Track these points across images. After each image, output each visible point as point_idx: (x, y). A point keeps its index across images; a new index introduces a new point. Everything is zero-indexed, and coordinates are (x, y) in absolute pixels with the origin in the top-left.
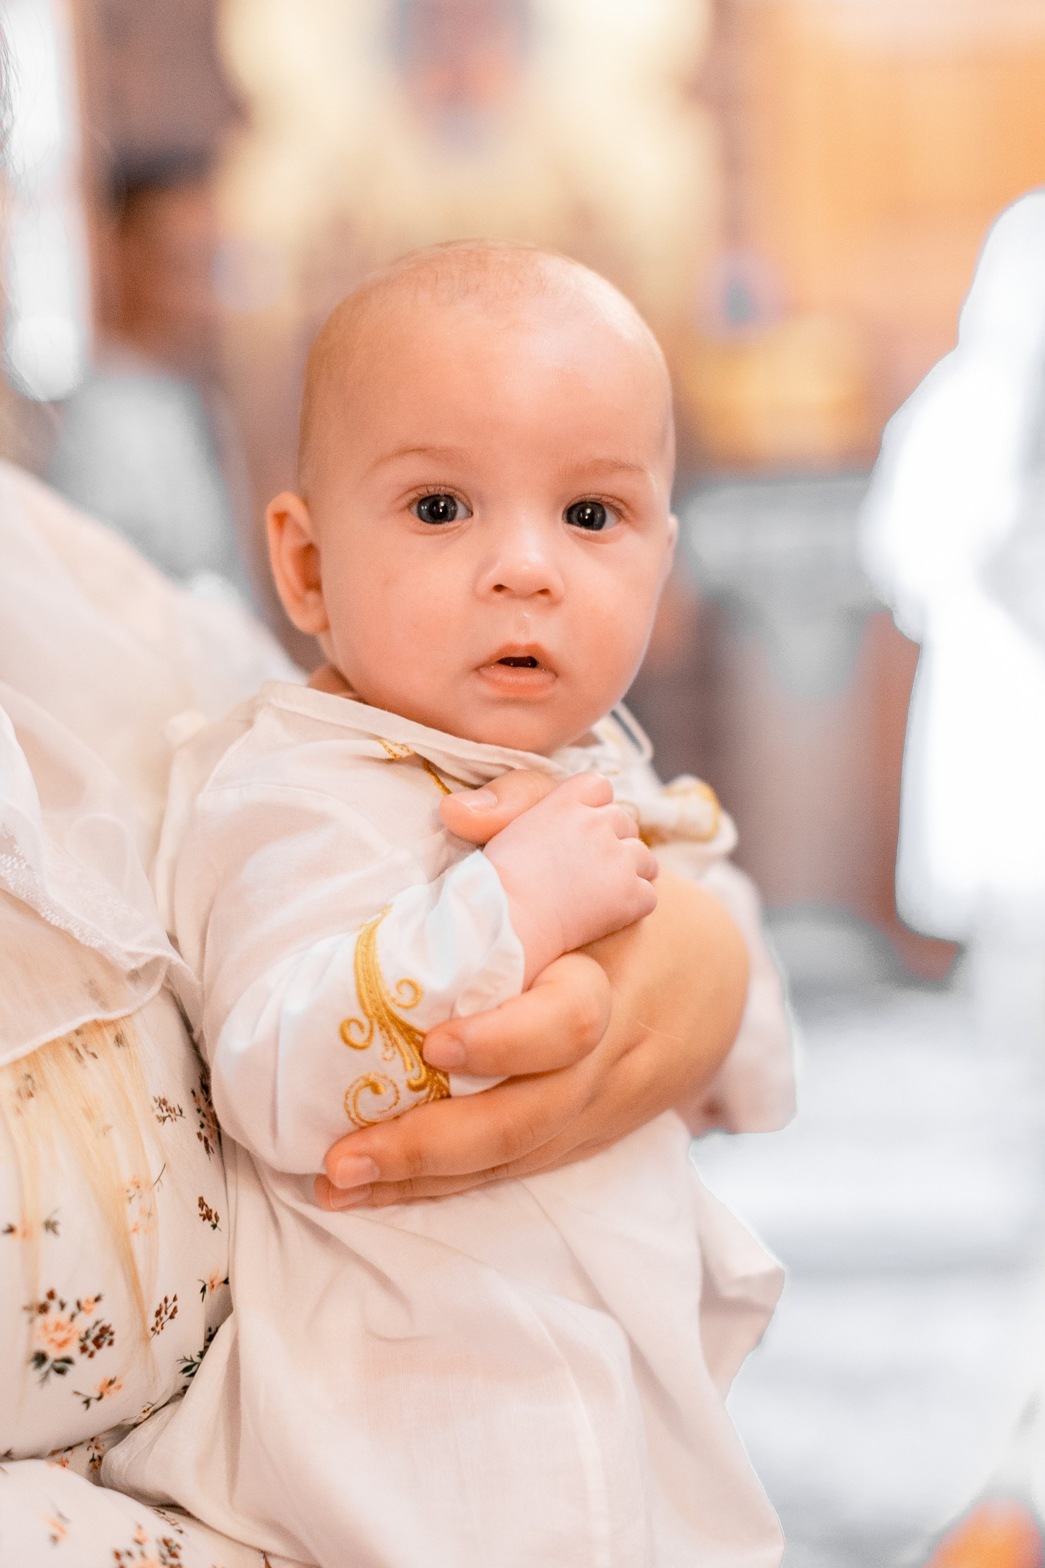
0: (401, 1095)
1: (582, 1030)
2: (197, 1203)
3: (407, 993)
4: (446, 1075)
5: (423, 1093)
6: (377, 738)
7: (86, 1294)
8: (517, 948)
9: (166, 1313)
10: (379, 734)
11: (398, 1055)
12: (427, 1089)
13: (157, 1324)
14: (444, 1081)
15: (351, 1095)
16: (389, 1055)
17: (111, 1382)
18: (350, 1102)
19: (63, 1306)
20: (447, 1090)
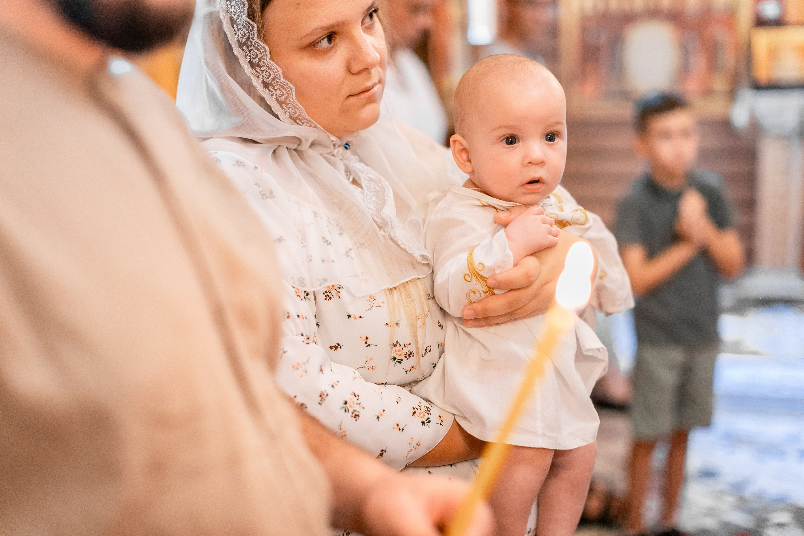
0: (481, 294)
1: (529, 277)
2: (437, 322)
3: (481, 266)
4: (493, 289)
5: (488, 294)
6: (479, 200)
7: (407, 343)
8: (511, 254)
9: (428, 350)
10: (479, 199)
11: (480, 283)
12: (488, 293)
13: (426, 353)
14: (493, 291)
15: (468, 294)
16: (477, 283)
17: (413, 367)
18: (468, 296)
19: (400, 345)
20: (494, 293)
